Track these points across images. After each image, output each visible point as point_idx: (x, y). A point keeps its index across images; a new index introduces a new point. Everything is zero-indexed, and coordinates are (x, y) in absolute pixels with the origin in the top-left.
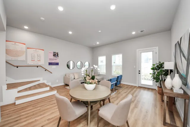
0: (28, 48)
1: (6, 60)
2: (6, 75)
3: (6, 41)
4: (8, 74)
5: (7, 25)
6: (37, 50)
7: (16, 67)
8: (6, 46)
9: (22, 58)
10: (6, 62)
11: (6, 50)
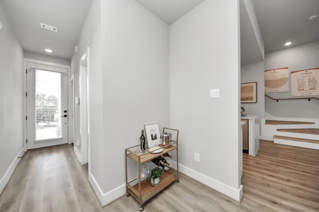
0: (292, 73)
1: (265, 93)
2: (265, 110)
3: (265, 71)
4: (267, 109)
5: (266, 53)
6: (309, 71)
7: (276, 101)
8: (265, 77)
9: (284, 88)
10: (265, 95)
11: (265, 81)
